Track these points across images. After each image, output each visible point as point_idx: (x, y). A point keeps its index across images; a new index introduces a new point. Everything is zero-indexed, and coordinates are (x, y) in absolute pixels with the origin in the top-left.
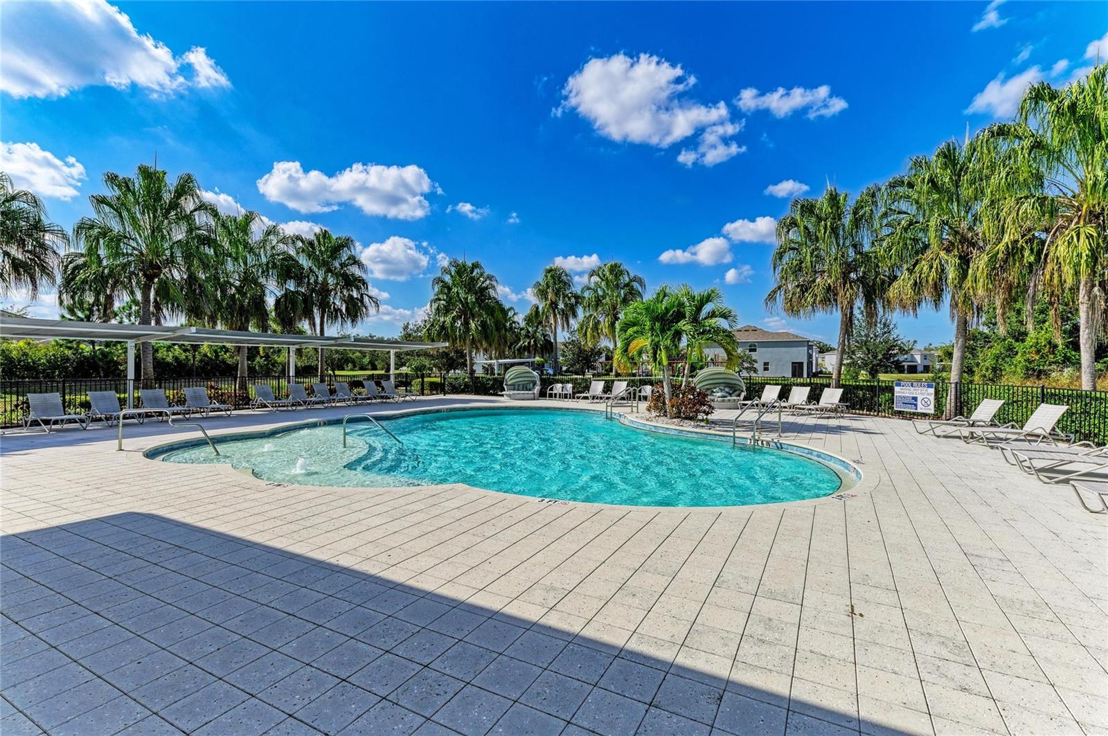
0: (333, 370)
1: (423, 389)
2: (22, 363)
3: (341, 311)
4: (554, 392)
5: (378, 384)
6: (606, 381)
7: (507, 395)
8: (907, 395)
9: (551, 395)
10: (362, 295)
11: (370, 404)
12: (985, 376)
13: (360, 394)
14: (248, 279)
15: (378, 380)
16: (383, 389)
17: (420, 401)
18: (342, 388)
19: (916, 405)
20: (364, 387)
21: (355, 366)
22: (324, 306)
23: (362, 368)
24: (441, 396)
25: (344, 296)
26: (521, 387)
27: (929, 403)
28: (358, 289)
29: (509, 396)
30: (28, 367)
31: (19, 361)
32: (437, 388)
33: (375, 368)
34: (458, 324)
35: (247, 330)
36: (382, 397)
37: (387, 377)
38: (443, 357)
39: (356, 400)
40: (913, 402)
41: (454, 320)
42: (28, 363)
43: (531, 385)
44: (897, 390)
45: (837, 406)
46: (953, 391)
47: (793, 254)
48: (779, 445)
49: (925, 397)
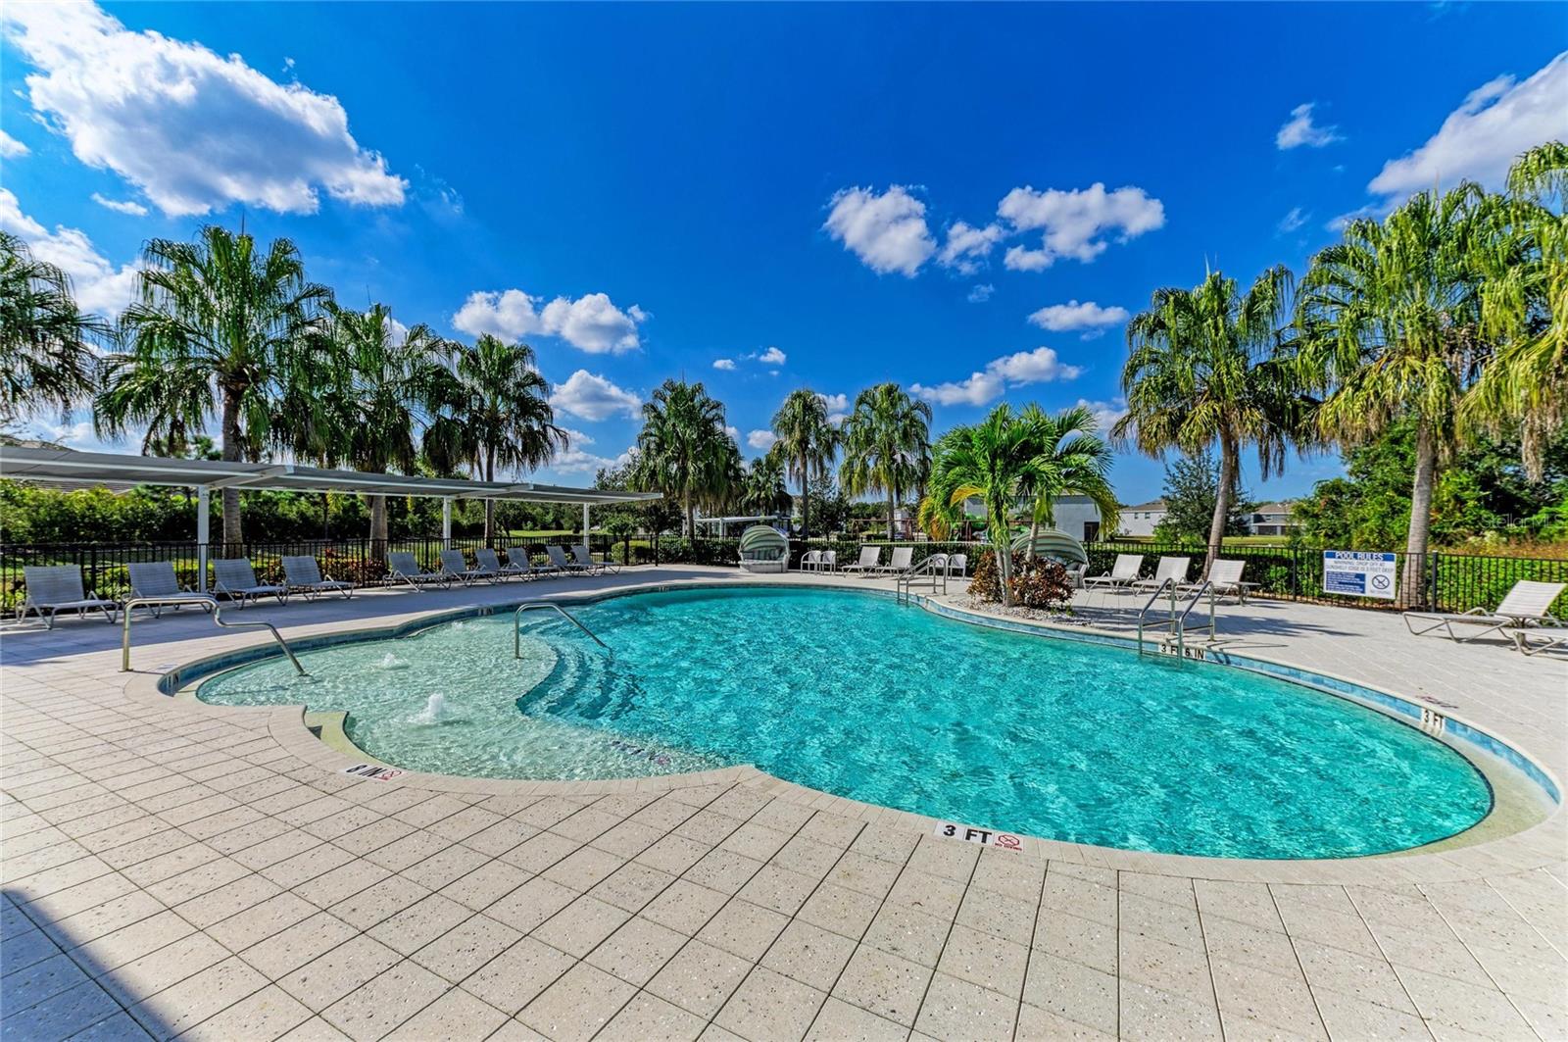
0: (507, 530)
1: (627, 557)
2: (86, 520)
3: (516, 448)
4: (809, 562)
5: (567, 549)
6: (883, 547)
7: (744, 566)
8: (1347, 571)
9: (805, 567)
10: (544, 427)
11: (555, 578)
12: (1368, 541)
13: (542, 563)
14: (384, 400)
15: (566, 544)
16: (574, 556)
17: (625, 574)
18: (517, 556)
19: (1363, 586)
20: (547, 553)
21: (535, 525)
22: (493, 441)
23: (545, 527)
24: (651, 567)
25: (520, 427)
26: (762, 555)
27: (1386, 583)
28: (539, 417)
29: (747, 567)
30: (94, 525)
31: (83, 516)
32: (644, 554)
33: (560, 527)
34: (674, 468)
35: (383, 471)
36: (573, 569)
37: (578, 540)
38: (651, 515)
39: (536, 572)
40: (1358, 581)
41: (668, 461)
42: (97, 520)
43: (777, 552)
44: (1329, 563)
45: (1240, 586)
46: (1414, 564)
47: (1153, 368)
48: (1221, 656)
49: (1380, 575)
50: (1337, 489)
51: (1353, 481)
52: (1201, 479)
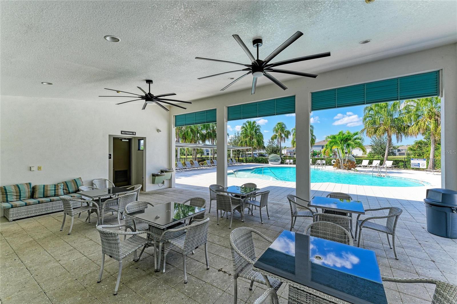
4: (286, 162)
8: (416, 163)
19: (419, 166)
26: (273, 161)
27: (424, 165)
29: (271, 163)
40: (418, 165)
43: (277, 160)
44: (412, 161)
45: (392, 166)
46: (432, 161)
47: (370, 118)
48: (388, 176)
49: (423, 163)
50: (420, 143)
51: (425, 141)
52: (381, 141)
